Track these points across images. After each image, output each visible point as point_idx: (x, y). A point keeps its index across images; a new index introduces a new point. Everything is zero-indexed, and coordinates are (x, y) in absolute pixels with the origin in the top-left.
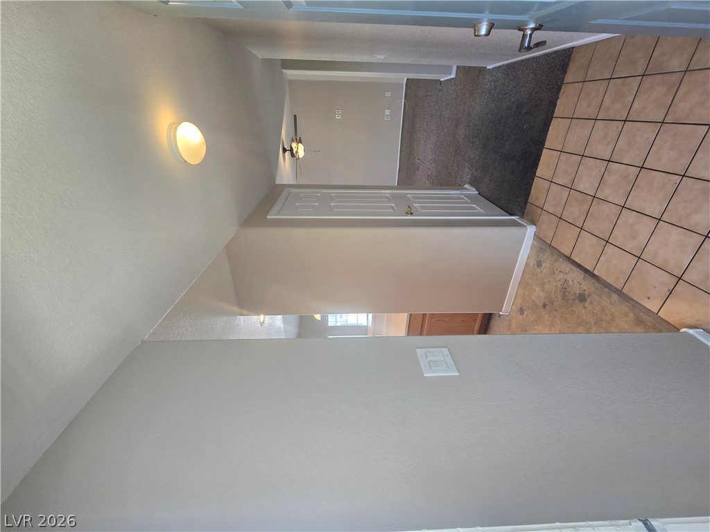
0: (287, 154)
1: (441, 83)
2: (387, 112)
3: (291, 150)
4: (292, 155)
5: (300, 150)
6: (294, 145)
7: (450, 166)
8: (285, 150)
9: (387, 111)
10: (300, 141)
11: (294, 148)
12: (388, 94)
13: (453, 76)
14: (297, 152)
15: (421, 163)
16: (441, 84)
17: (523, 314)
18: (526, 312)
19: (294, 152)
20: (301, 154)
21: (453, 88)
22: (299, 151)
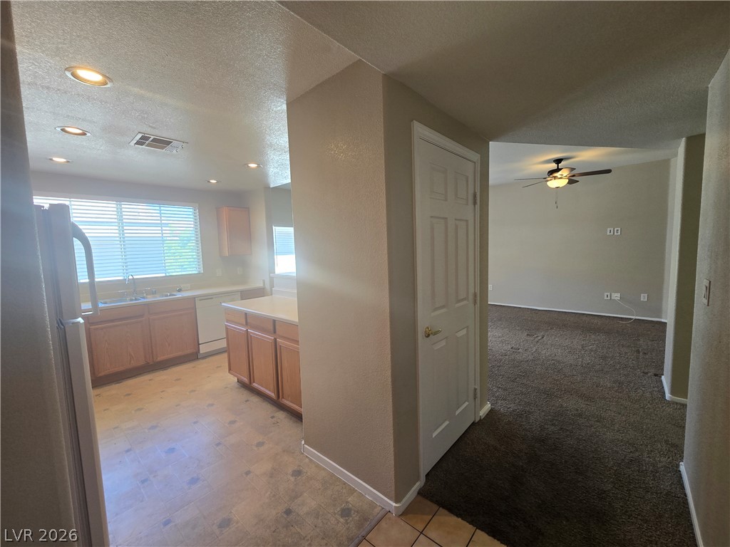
0: (554, 166)
1: (658, 375)
2: (616, 296)
3: (558, 170)
4: (552, 172)
5: (558, 182)
6: (565, 173)
7: (525, 381)
8: (558, 161)
9: (619, 295)
10: (571, 182)
11: (560, 173)
12: (644, 297)
13: (668, 396)
14: (555, 178)
15: (536, 339)
16: (656, 375)
17: (292, 475)
18: (292, 479)
19: (555, 175)
20: (553, 184)
21: (648, 395)
22: (556, 180)
